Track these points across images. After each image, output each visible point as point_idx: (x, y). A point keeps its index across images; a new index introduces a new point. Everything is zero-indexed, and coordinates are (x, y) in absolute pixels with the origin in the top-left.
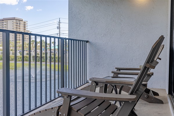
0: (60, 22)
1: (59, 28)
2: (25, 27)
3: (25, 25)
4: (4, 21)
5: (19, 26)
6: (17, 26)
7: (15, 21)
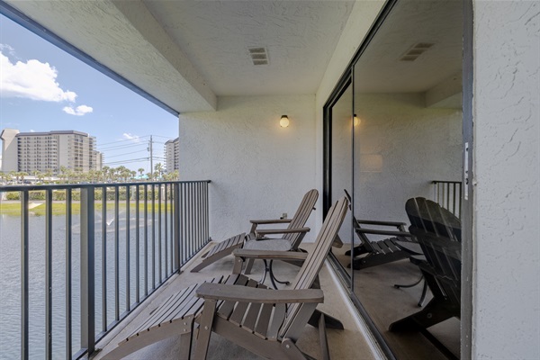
0: (151, 142)
1: (150, 149)
2: (91, 146)
3: (91, 143)
4: (52, 136)
5: (81, 145)
6: (76, 144)
7: (73, 136)
